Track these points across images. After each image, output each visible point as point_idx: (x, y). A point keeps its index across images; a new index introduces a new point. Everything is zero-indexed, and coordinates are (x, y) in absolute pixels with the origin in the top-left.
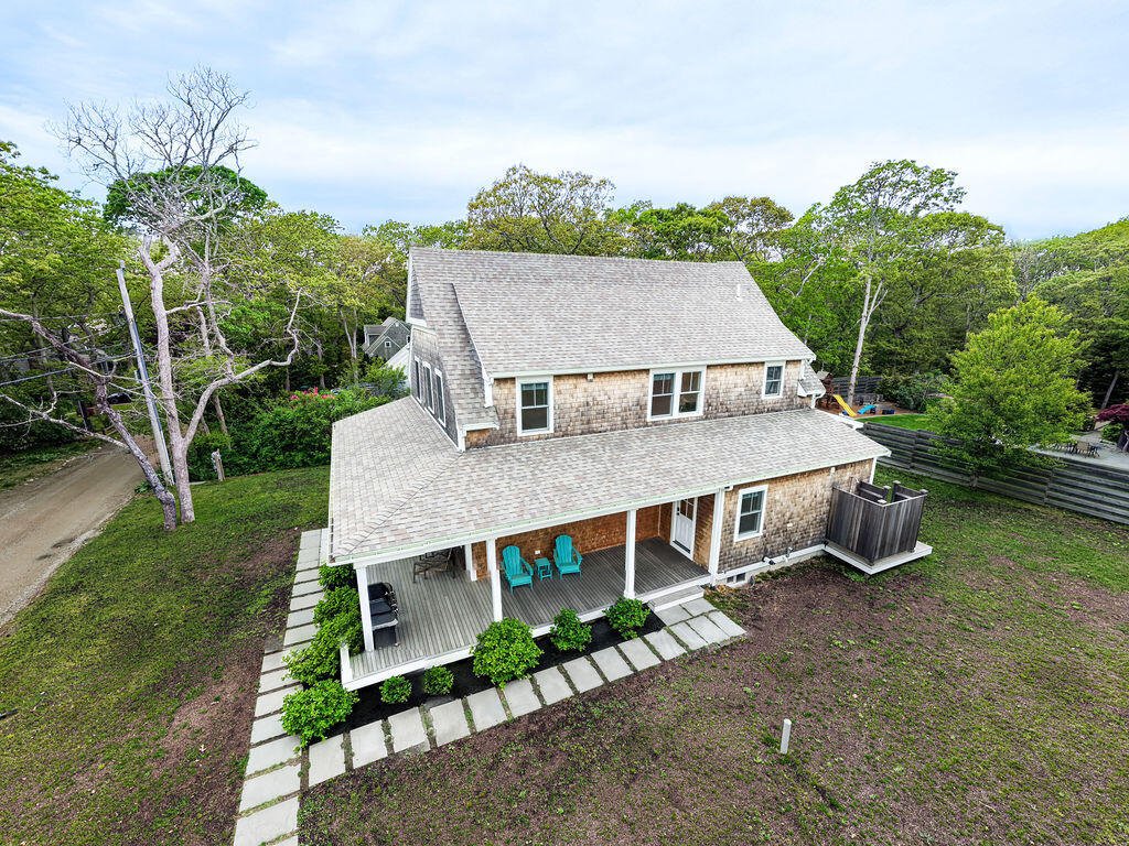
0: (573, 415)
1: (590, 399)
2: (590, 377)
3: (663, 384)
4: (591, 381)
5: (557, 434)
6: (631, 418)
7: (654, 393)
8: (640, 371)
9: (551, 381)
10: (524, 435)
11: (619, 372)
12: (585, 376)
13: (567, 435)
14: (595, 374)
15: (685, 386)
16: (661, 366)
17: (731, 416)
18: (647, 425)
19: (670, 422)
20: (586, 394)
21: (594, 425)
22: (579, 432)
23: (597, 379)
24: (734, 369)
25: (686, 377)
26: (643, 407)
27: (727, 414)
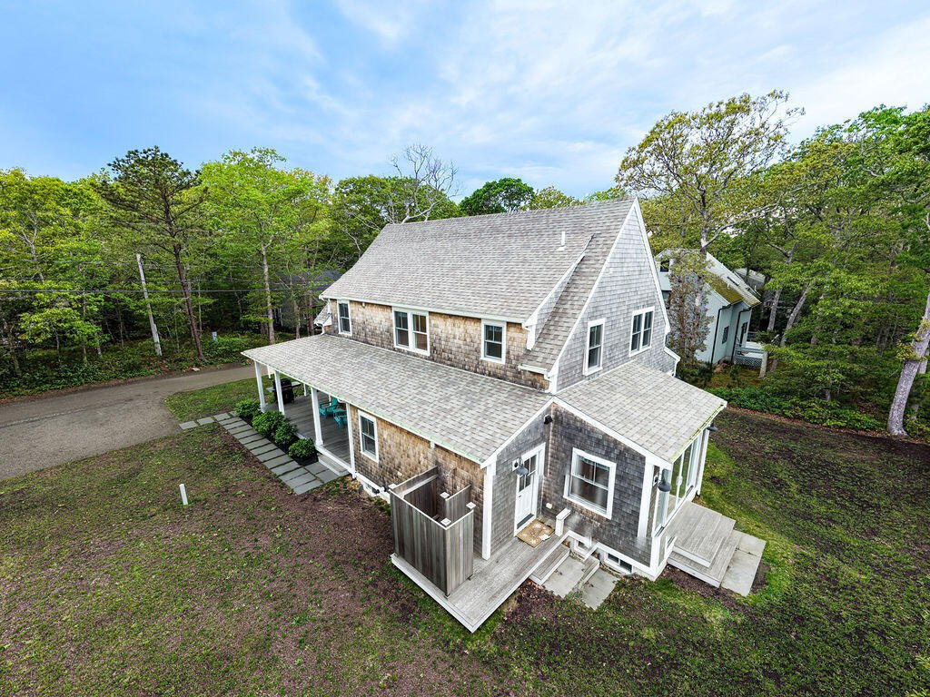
0: (359, 328)
1: (365, 320)
2: (363, 305)
3: (401, 320)
5: (354, 338)
6: (385, 340)
7: (396, 326)
8: (387, 306)
9: (348, 304)
10: (341, 333)
12: (361, 303)
13: (357, 340)
14: (366, 303)
17: (452, 366)
18: (394, 349)
19: (409, 353)
20: (363, 316)
21: (368, 339)
22: (363, 340)
23: (367, 307)
26: (391, 335)
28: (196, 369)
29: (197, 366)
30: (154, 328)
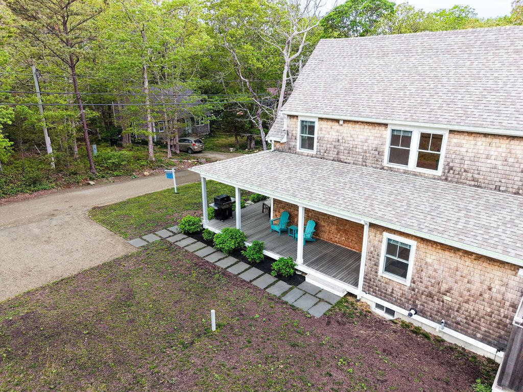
0: (328, 146)
1: (340, 138)
2: (341, 122)
3: (400, 140)
4: (341, 125)
5: (318, 156)
6: (369, 159)
7: (392, 144)
8: (380, 124)
9: (316, 120)
10: (300, 151)
11: (363, 122)
12: (338, 121)
13: (324, 158)
14: (345, 121)
15: (423, 145)
16: (400, 122)
17: (478, 187)
18: (383, 168)
19: (405, 172)
20: (337, 134)
21: (342, 157)
22: (332, 158)
23: (346, 125)
24: (488, 140)
25: (425, 137)
26: (380, 153)
27: (473, 183)
28: (92, 183)
29: (91, 179)
30: (48, 140)
